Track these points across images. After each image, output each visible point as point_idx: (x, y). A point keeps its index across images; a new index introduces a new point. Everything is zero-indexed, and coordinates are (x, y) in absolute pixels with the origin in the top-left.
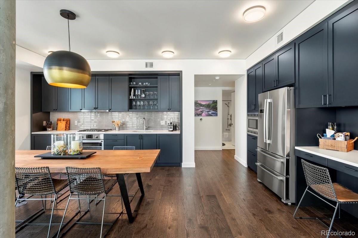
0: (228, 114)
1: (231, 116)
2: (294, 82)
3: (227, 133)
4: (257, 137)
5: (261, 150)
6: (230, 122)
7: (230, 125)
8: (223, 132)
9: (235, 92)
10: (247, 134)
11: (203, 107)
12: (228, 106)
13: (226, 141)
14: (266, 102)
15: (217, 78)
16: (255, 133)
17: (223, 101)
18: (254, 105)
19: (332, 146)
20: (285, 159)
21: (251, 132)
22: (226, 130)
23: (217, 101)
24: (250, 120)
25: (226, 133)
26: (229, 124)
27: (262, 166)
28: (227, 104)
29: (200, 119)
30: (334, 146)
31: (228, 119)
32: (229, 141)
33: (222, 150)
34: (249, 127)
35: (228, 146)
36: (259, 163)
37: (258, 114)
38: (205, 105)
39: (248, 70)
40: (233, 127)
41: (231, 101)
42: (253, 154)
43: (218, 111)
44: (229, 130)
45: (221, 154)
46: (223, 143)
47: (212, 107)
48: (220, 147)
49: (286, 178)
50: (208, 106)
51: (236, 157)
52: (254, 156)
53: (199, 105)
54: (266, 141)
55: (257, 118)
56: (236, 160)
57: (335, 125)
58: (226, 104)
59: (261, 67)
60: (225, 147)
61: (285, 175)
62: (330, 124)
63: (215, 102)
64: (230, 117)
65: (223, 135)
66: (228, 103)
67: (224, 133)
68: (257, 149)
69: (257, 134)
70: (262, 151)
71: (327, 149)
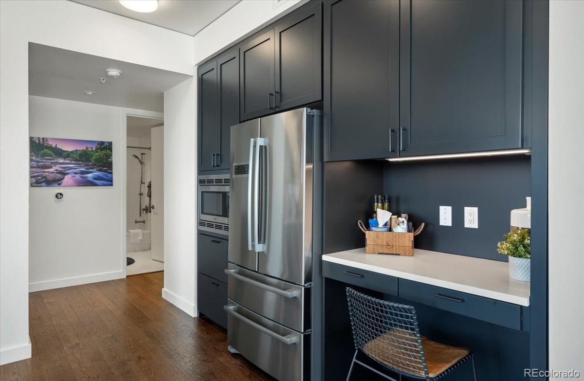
0: (142, 183)
1: (149, 187)
2: (320, 99)
3: (140, 231)
4: (228, 236)
5: (237, 270)
6: (146, 202)
7: (148, 209)
8: (129, 227)
9: (162, 124)
10: (198, 231)
11: (65, 158)
12: (141, 163)
13: (135, 251)
14: (255, 146)
15: (114, 72)
16: (219, 227)
17: (127, 147)
18: (218, 155)
19: (388, 245)
20: (303, 288)
21: (210, 225)
22: (136, 222)
23: (111, 143)
24: (205, 194)
25: (138, 232)
26: (143, 207)
27: (239, 311)
28: (140, 157)
29: (57, 196)
30: (393, 246)
31: (141, 194)
32: (145, 250)
33: (127, 276)
34: (202, 213)
35: (143, 265)
36: (233, 304)
37: (231, 176)
38: (72, 152)
39: (200, 66)
40: (156, 214)
41: (150, 149)
42: (214, 281)
43: (114, 171)
44: (144, 222)
45: (123, 289)
46: (128, 258)
47: (96, 160)
48: (121, 271)
49: (304, 336)
50: (83, 157)
51: (167, 293)
52: (218, 285)
53: (50, 152)
54: (253, 246)
55: (227, 189)
56: (167, 302)
57: (386, 201)
58: (137, 157)
59: (237, 59)
60: (135, 269)
61: (302, 331)
62: (378, 199)
63: (106, 148)
64: (147, 189)
65: (128, 236)
66: (142, 154)
67: (131, 231)
68: (227, 268)
69: (227, 229)
70: (240, 273)
71: (379, 253)
